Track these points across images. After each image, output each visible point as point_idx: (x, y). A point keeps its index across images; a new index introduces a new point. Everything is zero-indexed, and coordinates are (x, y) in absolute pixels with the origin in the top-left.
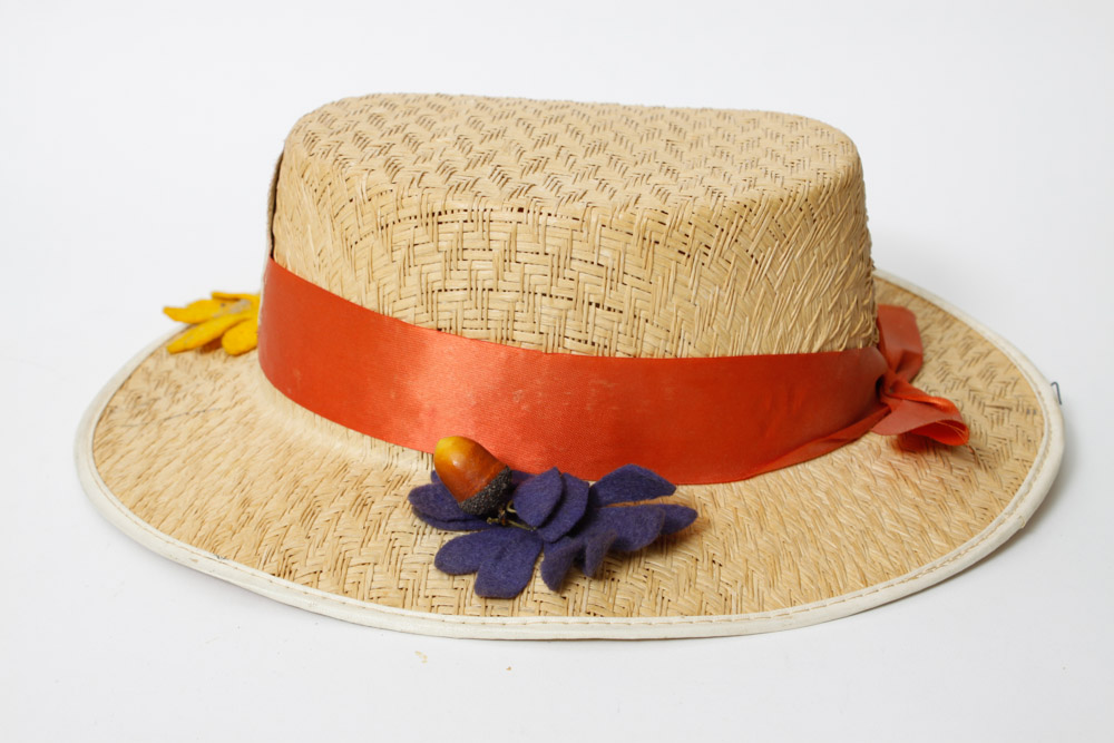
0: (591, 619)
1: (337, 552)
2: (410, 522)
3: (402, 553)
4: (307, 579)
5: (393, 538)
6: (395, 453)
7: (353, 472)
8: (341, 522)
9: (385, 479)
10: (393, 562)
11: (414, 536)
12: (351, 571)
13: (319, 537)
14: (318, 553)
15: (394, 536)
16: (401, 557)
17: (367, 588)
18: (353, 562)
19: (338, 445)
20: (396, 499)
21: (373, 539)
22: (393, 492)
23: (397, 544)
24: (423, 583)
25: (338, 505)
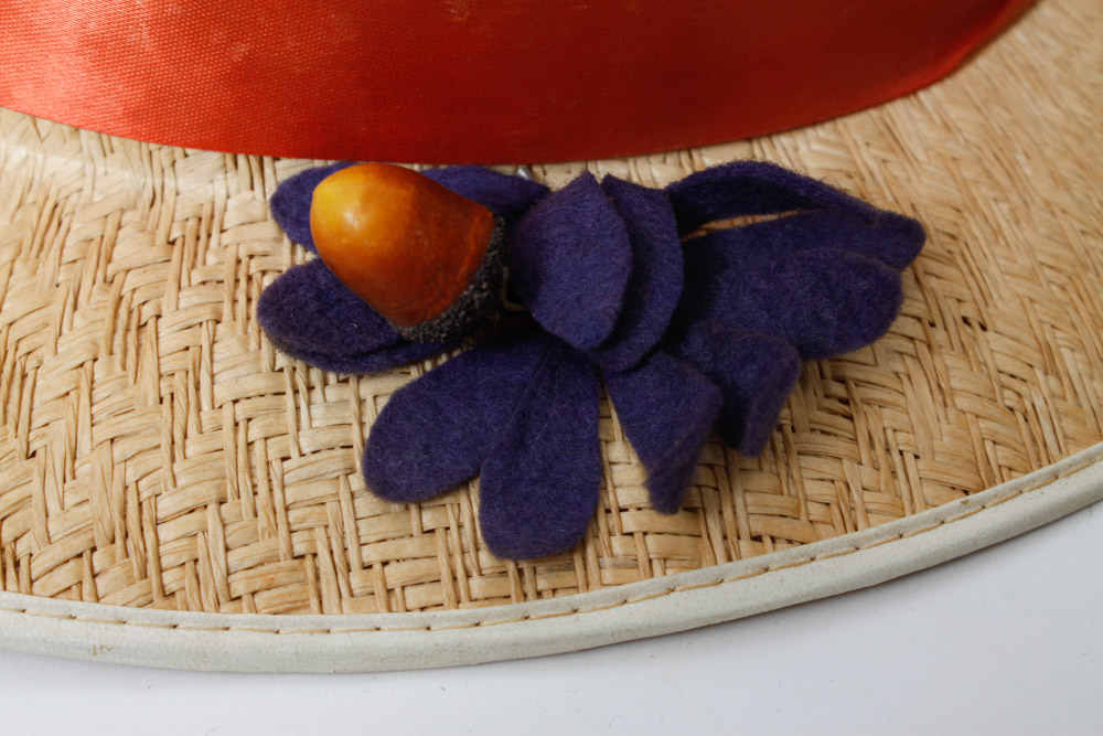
0: (773, 556)
1: (117, 489)
2: (265, 364)
3: (274, 455)
4: (63, 577)
5: (241, 418)
6: (166, 163)
7: (81, 228)
8: (99, 394)
9: (161, 239)
10: (262, 489)
11: (289, 399)
12: (166, 532)
13: (59, 450)
14: (70, 500)
15: (242, 411)
16: (276, 466)
17: (219, 575)
18: (166, 506)
19: (19, 153)
20: (209, 293)
21: (192, 431)
22: (197, 277)
23: (255, 432)
24: (349, 526)
25: (75, 345)
